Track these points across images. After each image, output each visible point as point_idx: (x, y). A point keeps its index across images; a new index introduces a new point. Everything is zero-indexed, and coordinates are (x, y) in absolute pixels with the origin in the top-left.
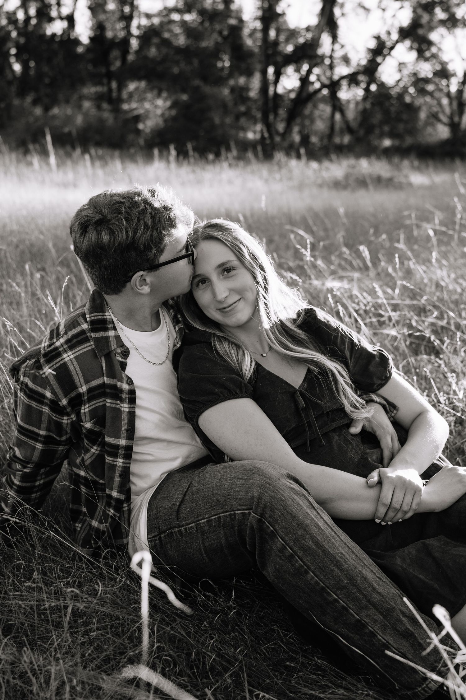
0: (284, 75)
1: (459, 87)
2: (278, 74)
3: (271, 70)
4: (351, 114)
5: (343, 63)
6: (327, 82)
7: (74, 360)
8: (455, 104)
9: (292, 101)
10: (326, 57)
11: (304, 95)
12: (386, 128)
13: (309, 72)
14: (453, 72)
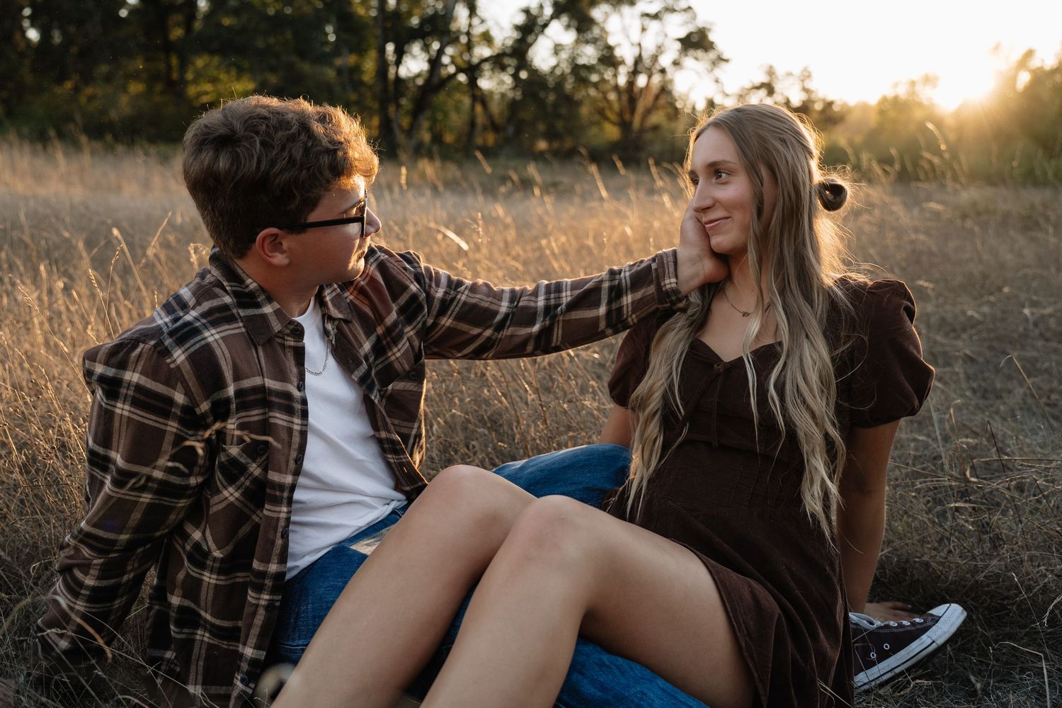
0: (408, 55)
1: (629, 77)
2: (400, 53)
3: (390, 48)
4: (495, 108)
5: (484, 42)
6: (464, 66)
7: (221, 342)
8: (625, 98)
9: (420, 87)
10: (462, 33)
11: (435, 80)
12: (541, 127)
13: (441, 52)
14: (620, 59)
